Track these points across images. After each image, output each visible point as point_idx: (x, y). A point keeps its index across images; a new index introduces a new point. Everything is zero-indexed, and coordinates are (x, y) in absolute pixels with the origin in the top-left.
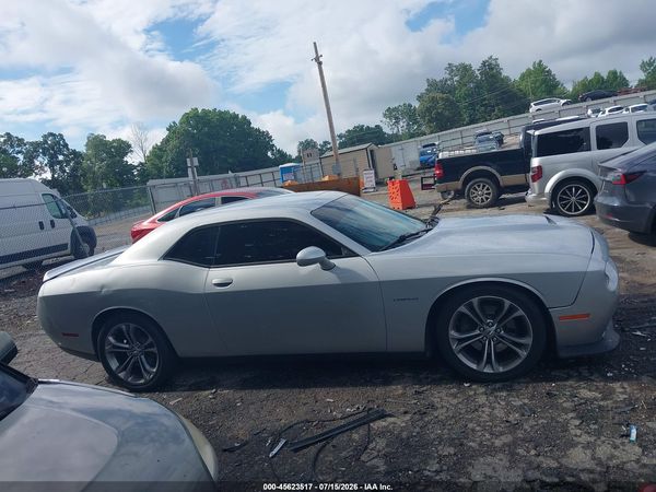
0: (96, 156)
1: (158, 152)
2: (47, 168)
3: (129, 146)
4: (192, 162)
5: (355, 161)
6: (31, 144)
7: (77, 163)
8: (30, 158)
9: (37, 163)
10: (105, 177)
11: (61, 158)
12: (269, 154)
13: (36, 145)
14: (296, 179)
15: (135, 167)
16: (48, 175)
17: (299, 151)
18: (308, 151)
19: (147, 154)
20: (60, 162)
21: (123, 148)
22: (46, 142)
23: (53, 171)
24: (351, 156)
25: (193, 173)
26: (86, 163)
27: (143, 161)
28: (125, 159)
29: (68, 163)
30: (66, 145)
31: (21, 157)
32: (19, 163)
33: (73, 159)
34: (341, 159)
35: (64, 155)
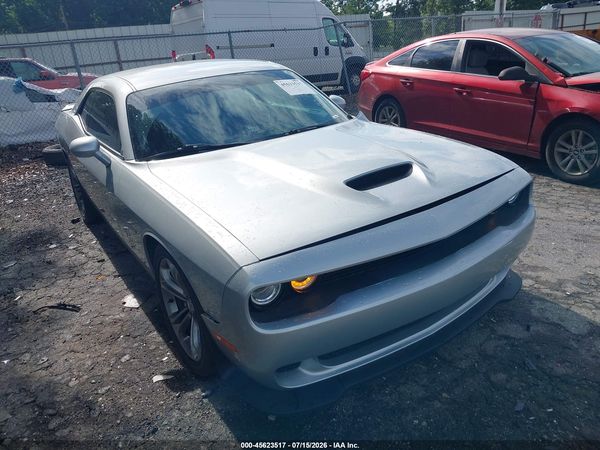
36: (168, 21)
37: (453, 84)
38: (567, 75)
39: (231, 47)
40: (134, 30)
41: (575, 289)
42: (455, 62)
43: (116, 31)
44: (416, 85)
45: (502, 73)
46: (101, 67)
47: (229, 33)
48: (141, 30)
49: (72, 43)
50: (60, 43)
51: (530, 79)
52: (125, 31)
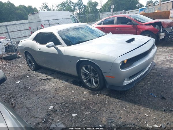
0: (90, 6)
1: (105, 5)
2: (78, 10)
3: (98, 4)
4: (112, 7)
5: (167, 6)
6: (75, 3)
7: (85, 8)
8: (75, 7)
9: (76, 8)
10: (91, 12)
11: (81, 7)
12: (137, 5)
13: (76, 3)
14: (144, 12)
15: (99, 10)
16: (78, 12)
17: (147, 4)
18: (150, 4)
19: (102, 6)
20: (81, 8)
21: (96, 4)
22: (78, 3)
23: (79, 10)
24: (166, 4)
25: (112, 10)
26: (87, 8)
27: (101, 8)
28: (97, 7)
29: (83, 8)
30: (83, 3)
31: (72, 7)
32: (72, 8)
33: (84, 7)
34: (162, 5)
35: (82, 6)
36: (27, 19)
37: (115, 27)
38: (142, 23)
39: (49, 24)
40: (11, 23)
41: (161, 63)
42: (115, 22)
43: (6, 23)
44: (106, 29)
45: (128, 24)
46: (2, 34)
47: (48, 20)
48: (14, 22)
49: (6, 26)
50: (3, 26)
51: (134, 24)
52: (9, 23)
